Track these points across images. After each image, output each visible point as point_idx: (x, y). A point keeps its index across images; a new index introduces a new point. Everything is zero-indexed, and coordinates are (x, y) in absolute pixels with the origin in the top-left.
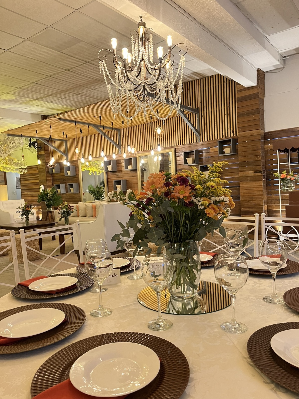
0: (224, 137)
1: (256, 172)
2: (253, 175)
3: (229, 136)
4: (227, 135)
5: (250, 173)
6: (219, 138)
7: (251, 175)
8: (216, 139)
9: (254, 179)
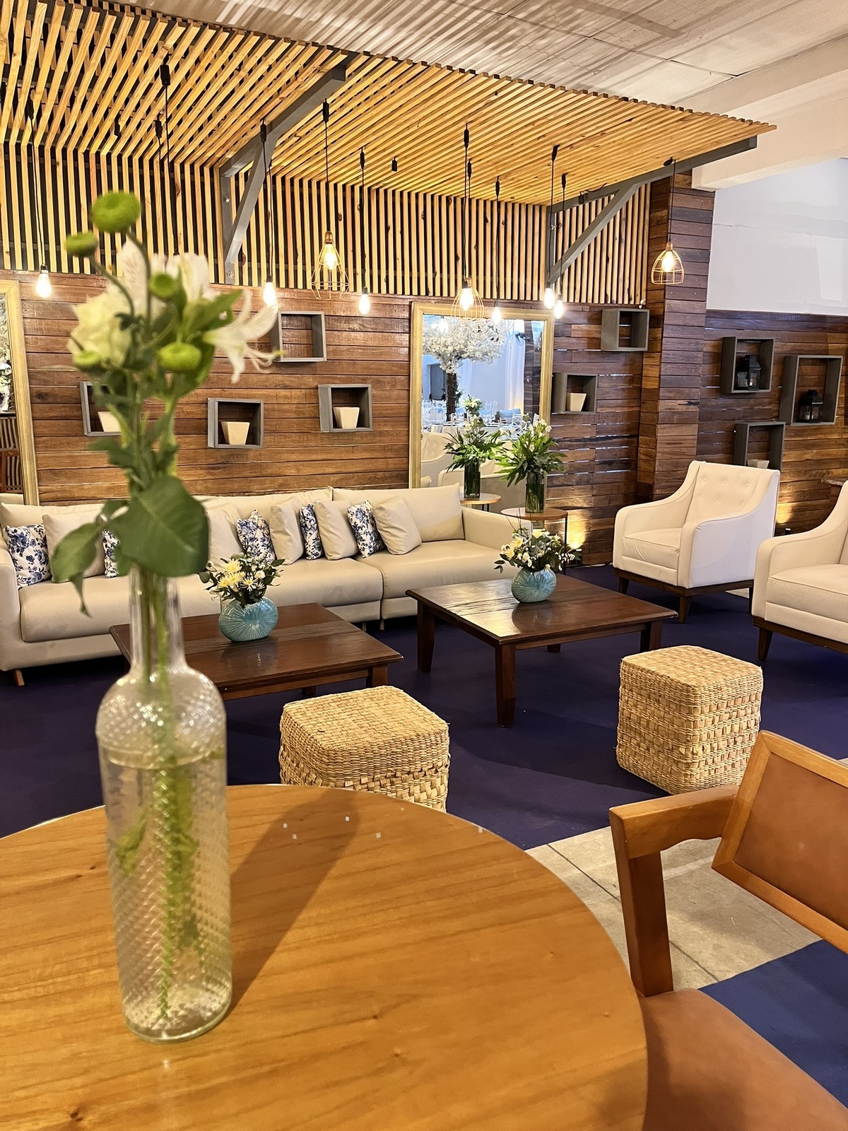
0: (609, 302)
1: (690, 404)
2: (684, 408)
3: (620, 302)
4: (614, 298)
5: (678, 405)
6: (596, 301)
7: (681, 409)
8: (590, 301)
9: (684, 420)
